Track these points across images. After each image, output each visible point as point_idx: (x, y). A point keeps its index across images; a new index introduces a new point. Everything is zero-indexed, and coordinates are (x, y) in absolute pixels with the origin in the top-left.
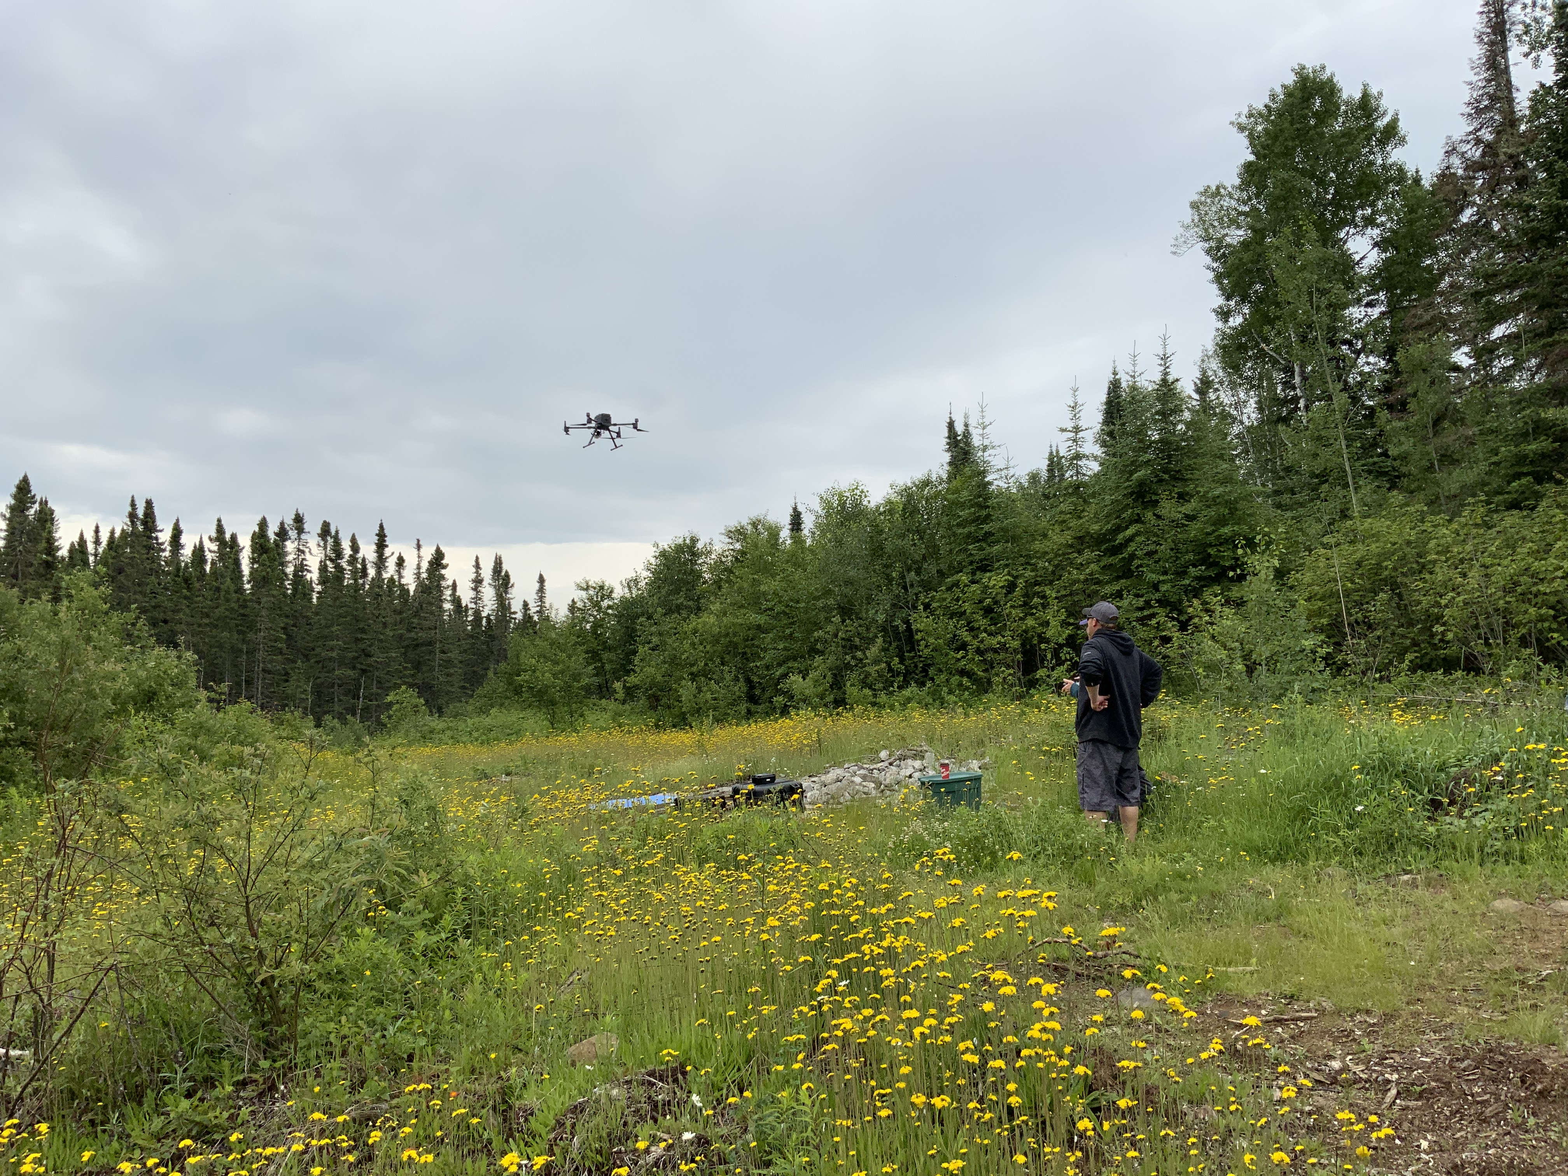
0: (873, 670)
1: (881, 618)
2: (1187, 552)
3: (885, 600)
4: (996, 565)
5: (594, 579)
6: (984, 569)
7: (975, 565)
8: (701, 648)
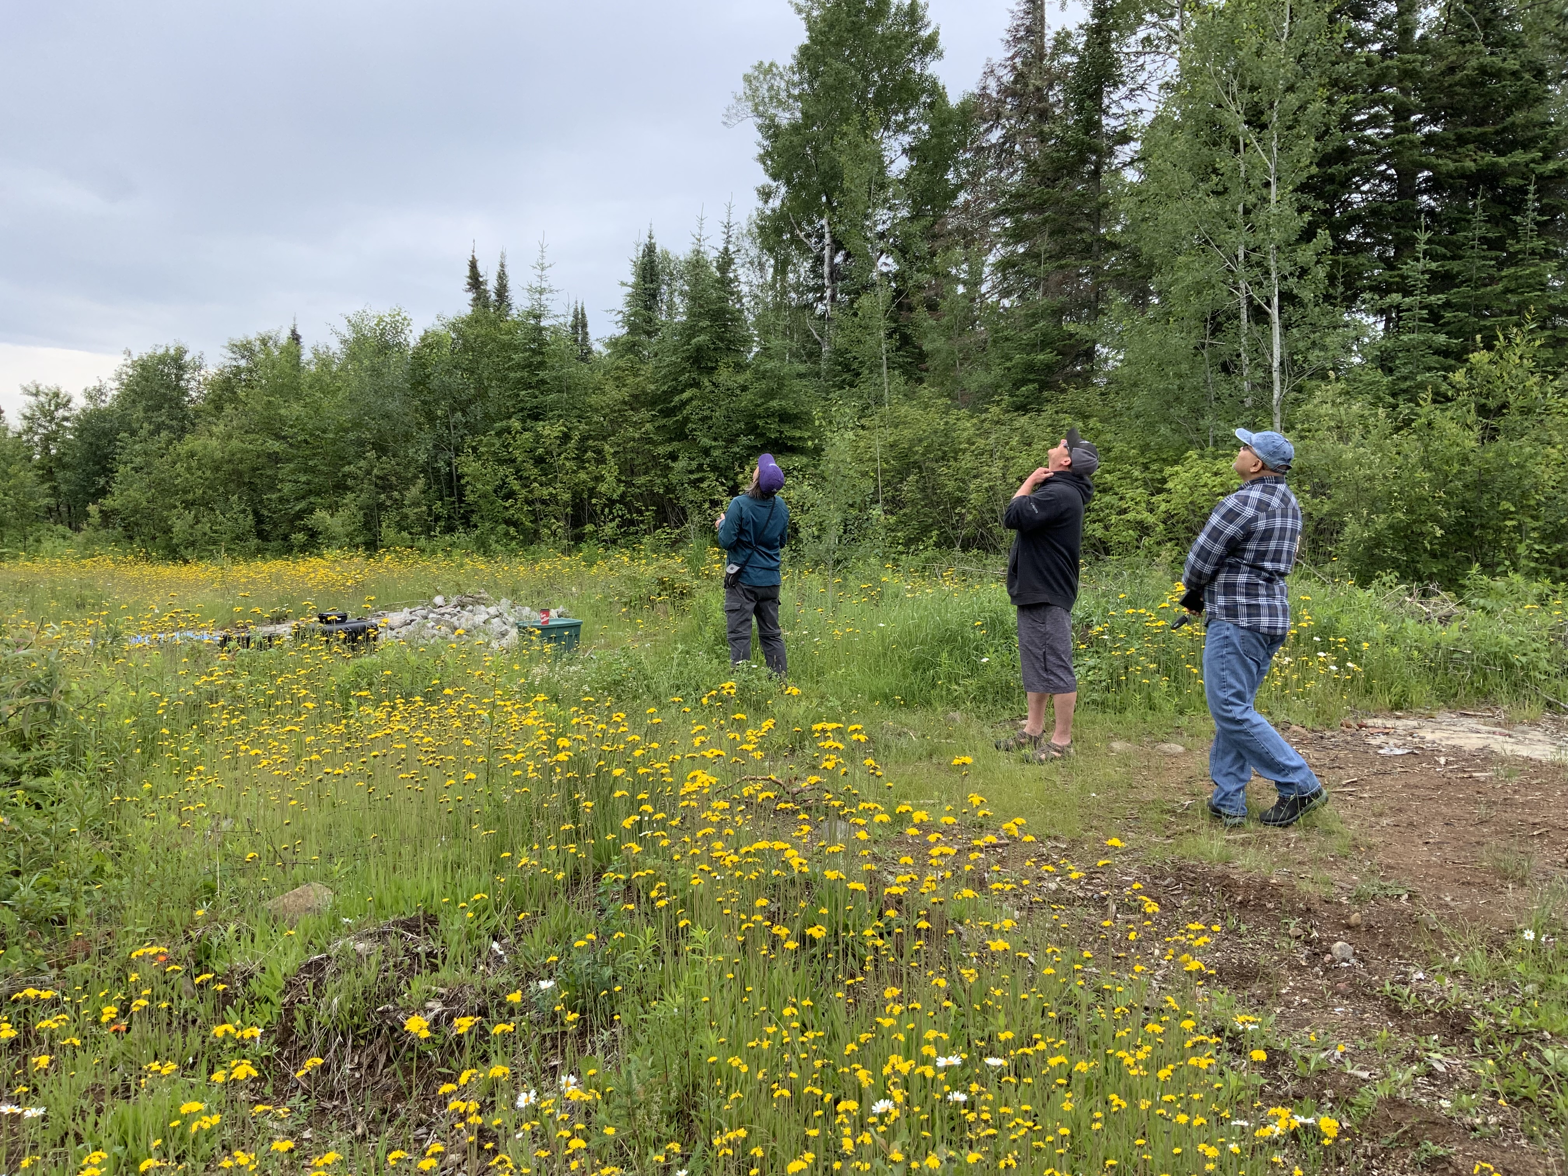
0: (412, 512)
1: (423, 457)
2: (738, 422)
3: (427, 438)
4: (551, 414)
5: (48, 384)
6: (536, 418)
7: (526, 413)
8: (200, 473)
